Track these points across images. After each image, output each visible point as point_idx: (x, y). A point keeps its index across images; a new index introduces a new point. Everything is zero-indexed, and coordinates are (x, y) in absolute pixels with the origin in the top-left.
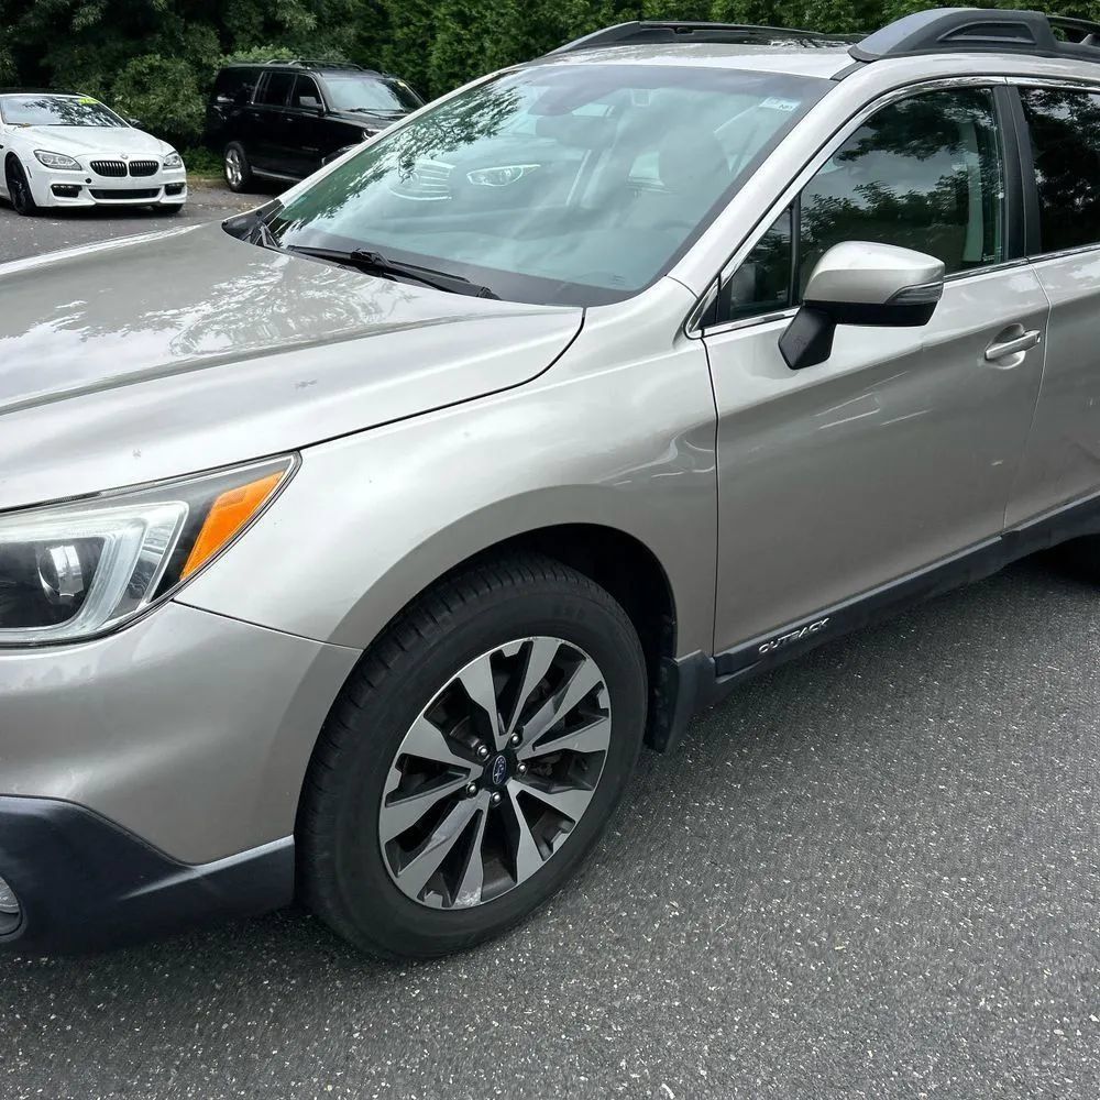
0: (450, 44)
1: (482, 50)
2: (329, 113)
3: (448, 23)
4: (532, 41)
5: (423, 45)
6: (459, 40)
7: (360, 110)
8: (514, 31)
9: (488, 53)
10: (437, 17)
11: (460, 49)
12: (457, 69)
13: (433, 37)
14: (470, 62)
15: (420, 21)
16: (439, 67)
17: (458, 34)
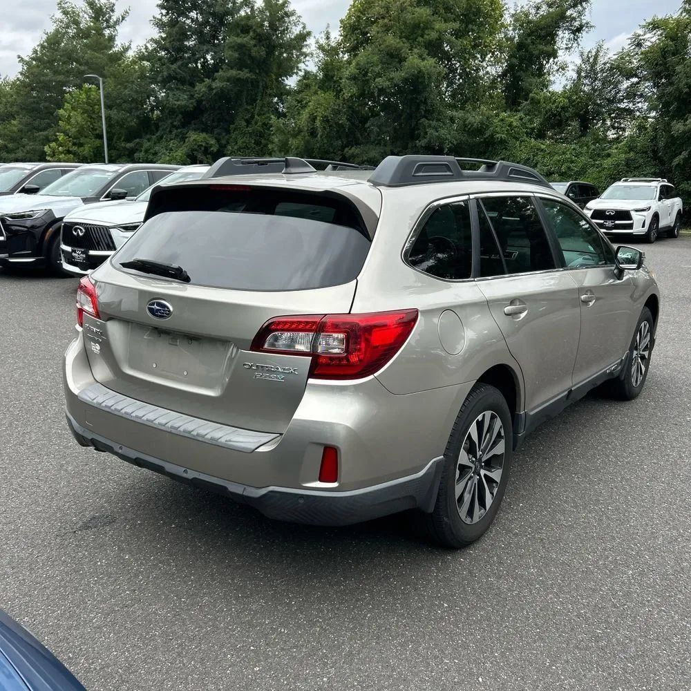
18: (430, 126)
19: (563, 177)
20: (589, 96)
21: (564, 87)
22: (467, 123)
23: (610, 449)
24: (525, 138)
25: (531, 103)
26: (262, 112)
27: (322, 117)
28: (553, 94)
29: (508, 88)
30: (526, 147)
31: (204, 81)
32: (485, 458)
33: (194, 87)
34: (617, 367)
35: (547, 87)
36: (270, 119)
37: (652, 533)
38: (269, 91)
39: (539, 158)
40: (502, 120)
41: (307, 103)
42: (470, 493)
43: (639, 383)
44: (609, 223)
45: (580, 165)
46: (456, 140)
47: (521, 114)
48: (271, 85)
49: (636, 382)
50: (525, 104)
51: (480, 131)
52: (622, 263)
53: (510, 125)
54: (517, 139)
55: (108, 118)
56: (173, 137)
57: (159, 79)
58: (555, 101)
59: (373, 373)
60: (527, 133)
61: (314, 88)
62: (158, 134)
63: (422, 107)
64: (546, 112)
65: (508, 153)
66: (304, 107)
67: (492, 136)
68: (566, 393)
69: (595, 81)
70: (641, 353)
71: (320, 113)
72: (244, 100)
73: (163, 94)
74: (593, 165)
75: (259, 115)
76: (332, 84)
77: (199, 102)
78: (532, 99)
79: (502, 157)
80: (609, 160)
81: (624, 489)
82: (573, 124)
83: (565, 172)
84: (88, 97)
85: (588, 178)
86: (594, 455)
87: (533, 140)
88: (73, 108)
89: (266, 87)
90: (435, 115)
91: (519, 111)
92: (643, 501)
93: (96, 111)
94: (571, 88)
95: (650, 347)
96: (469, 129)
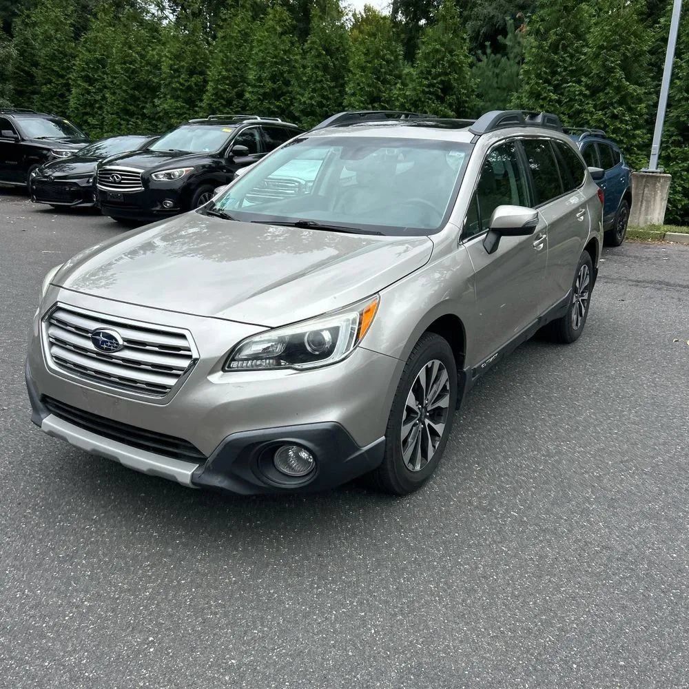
0: (83, 95)
1: (104, 98)
2: (23, 140)
3: (79, 82)
4: (137, 93)
5: (62, 96)
6: (89, 92)
7: (44, 138)
8: (124, 87)
9: (109, 100)
10: (70, 78)
11: (89, 97)
12: (88, 110)
13: (69, 91)
14: (97, 105)
15: (58, 80)
16: (77, 109)
17: (86, 89)
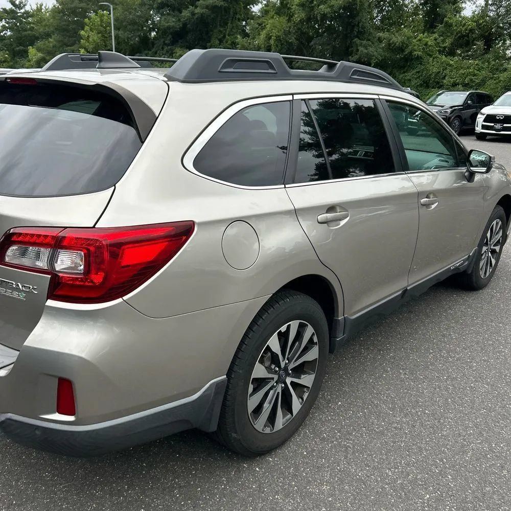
18: (361, 45)
19: (466, 86)
20: (494, 21)
21: (473, 13)
22: (391, 42)
23: (445, 342)
24: (437, 54)
25: (445, 26)
26: (232, 33)
27: (275, 37)
28: (464, 18)
29: (427, 14)
30: (438, 62)
31: (188, 8)
32: (292, 366)
33: (181, 13)
34: (462, 264)
35: (460, 13)
36: (236, 38)
37: (463, 446)
38: (238, 16)
39: (447, 72)
40: (420, 40)
41: (265, 26)
42: (270, 403)
43: (488, 274)
44: (498, 126)
45: (481, 77)
46: (382, 56)
47: (436, 35)
48: (240, 11)
49: (485, 273)
50: (440, 27)
51: (401, 49)
52: (476, 166)
53: (426, 44)
54: (431, 56)
55: (117, 37)
56: (164, 52)
57: (155, 6)
58: (465, 24)
59: (121, 296)
60: (439, 51)
61: (272, 13)
62: (154, 50)
63: (356, 29)
64: (457, 34)
65: (423, 67)
66: (263, 29)
67: (411, 53)
68: (400, 292)
69: (499, 8)
70: (492, 247)
71: (275, 33)
72: (219, 24)
73: (158, 19)
74: (492, 78)
75: (229, 35)
76: (286, 10)
77: (185, 25)
78: (447, 22)
79: (418, 70)
80: (505, 74)
81: (447, 389)
82: (479, 43)
83: (468, 84)
84: (102, 21)
85: (486, 88)
86: (427, 350)
87: (444, 57)
88: (91, 30)
89: (236, 13)
90: (365, 36)
91: (434, 33)
92: (462, 405)
93: (108, 31)
94: (479, 14)
95: (502, 242)
96: (393, 47)
